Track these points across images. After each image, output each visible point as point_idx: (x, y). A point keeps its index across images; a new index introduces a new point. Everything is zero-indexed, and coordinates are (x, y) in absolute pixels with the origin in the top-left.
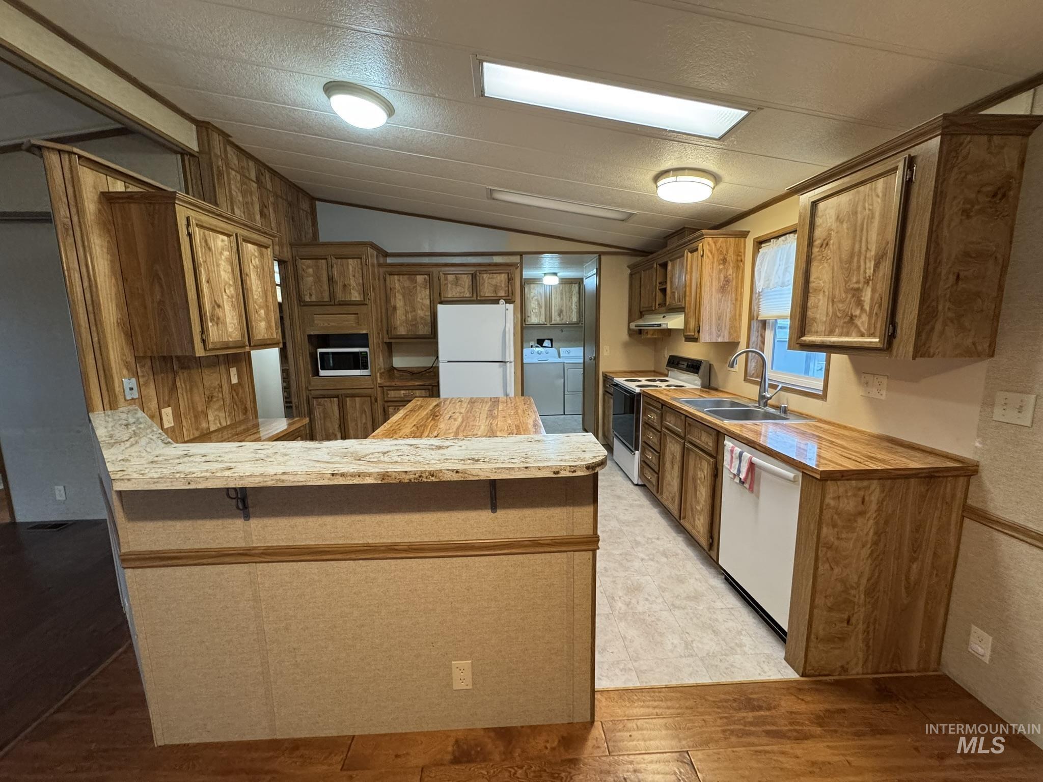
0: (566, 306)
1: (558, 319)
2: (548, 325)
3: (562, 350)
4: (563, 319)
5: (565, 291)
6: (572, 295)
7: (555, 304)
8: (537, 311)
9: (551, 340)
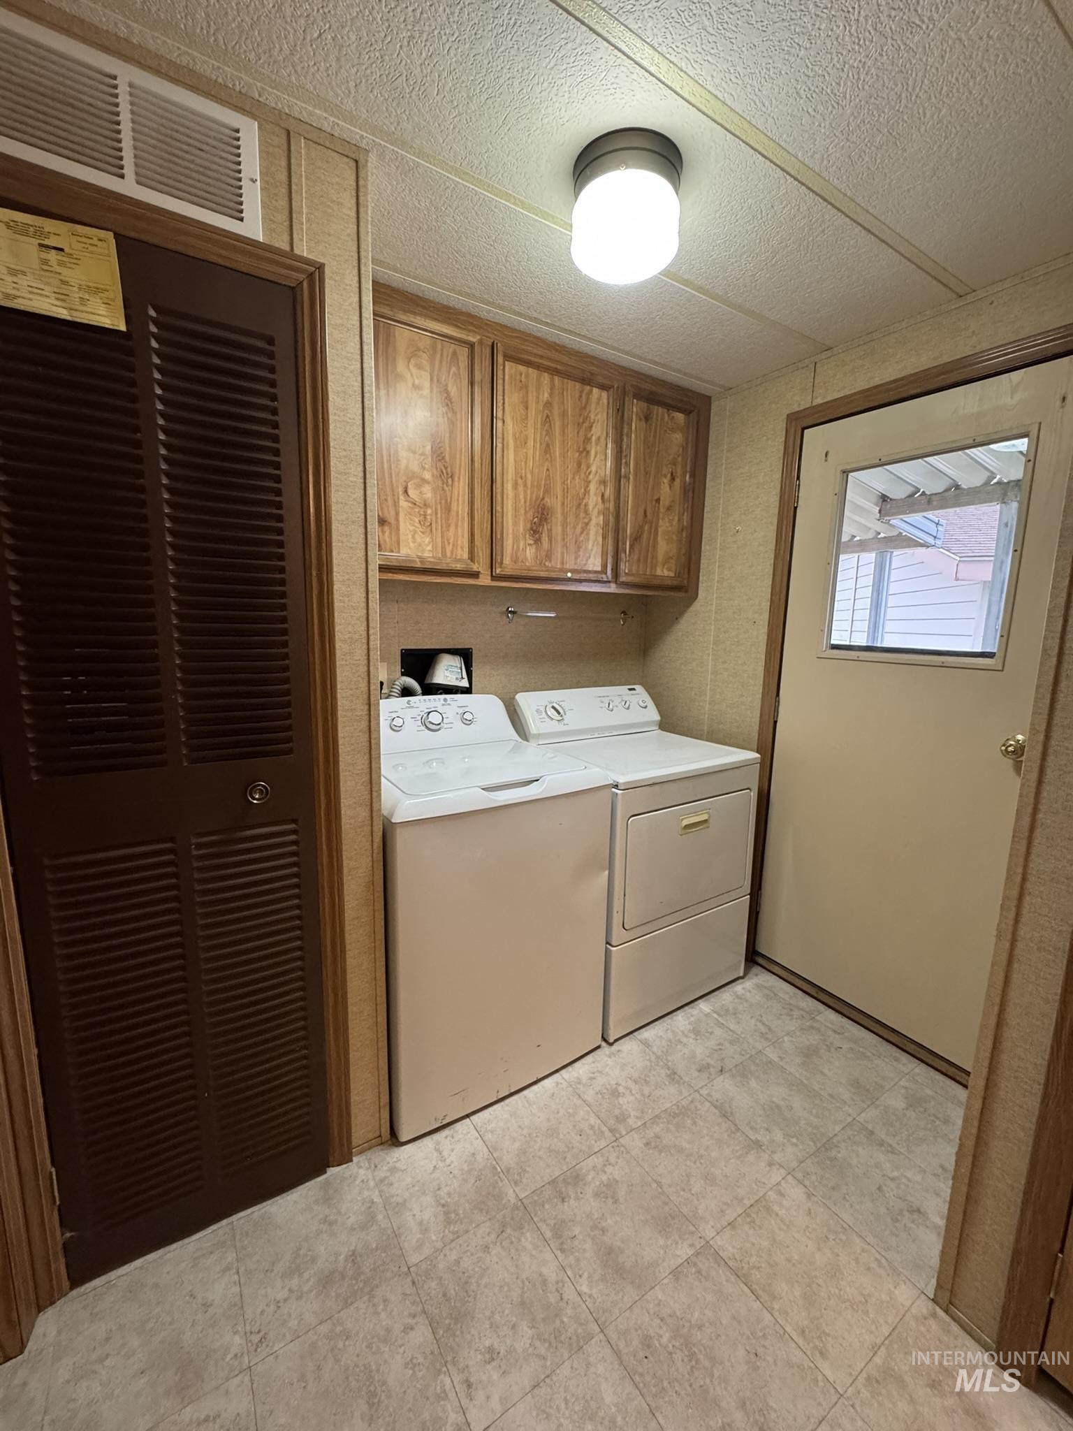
0: (565, 491)
1: (530, 552)
2: (485, 580)
3: (529, 702)
4: (549, 556)
5: (564, 414)
6: (587, 440)
7: (519, 476)
8: (428, 492)
9: (466, 656)
